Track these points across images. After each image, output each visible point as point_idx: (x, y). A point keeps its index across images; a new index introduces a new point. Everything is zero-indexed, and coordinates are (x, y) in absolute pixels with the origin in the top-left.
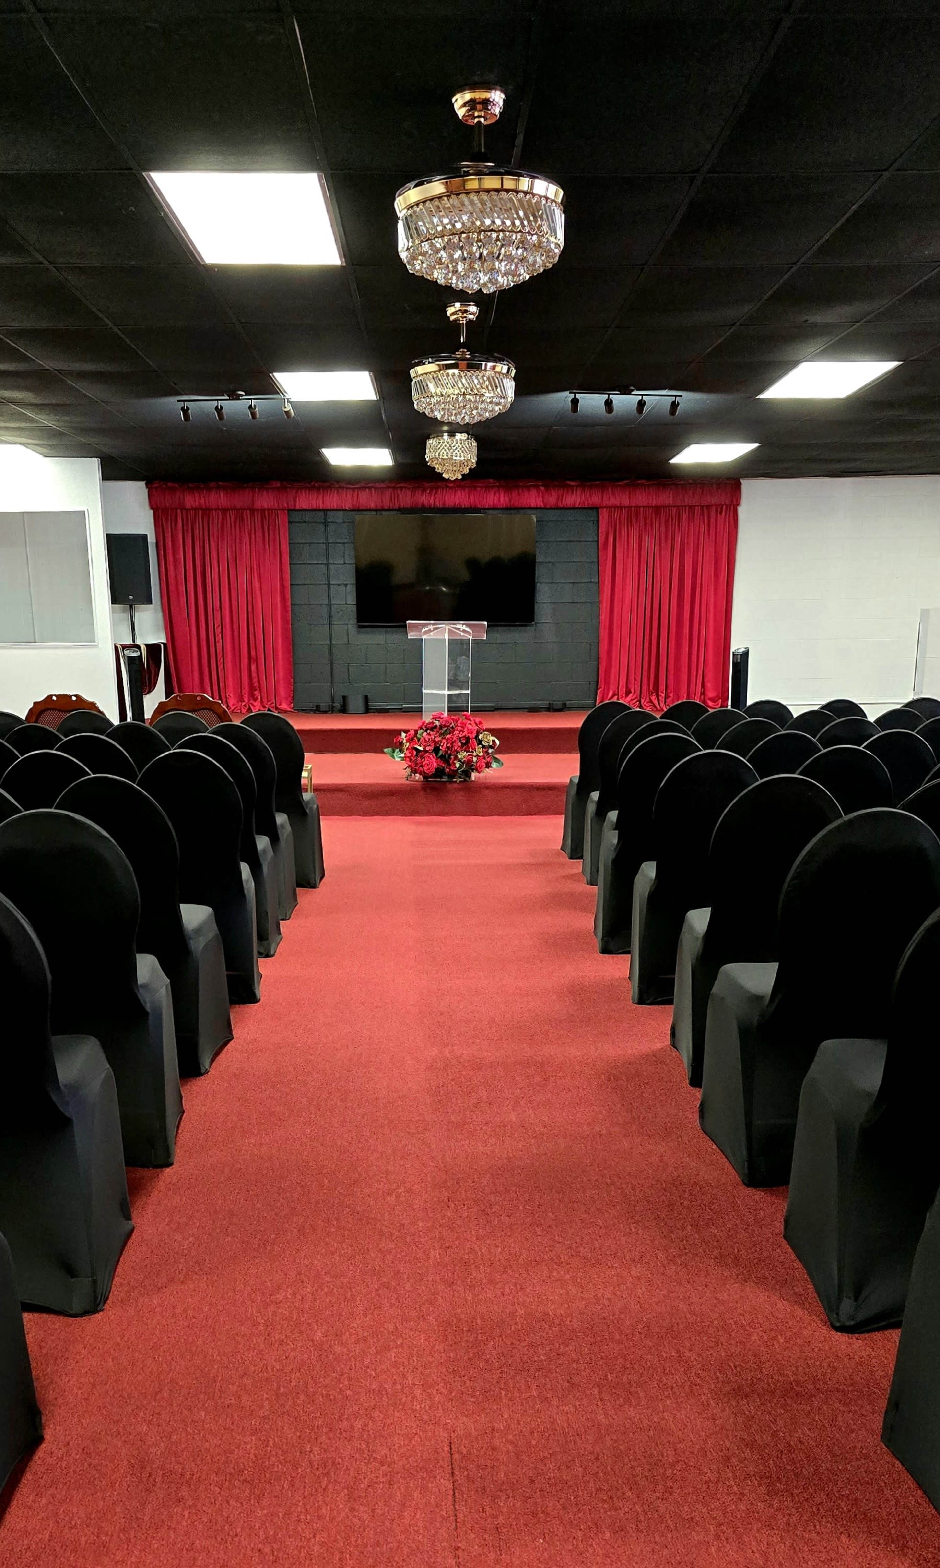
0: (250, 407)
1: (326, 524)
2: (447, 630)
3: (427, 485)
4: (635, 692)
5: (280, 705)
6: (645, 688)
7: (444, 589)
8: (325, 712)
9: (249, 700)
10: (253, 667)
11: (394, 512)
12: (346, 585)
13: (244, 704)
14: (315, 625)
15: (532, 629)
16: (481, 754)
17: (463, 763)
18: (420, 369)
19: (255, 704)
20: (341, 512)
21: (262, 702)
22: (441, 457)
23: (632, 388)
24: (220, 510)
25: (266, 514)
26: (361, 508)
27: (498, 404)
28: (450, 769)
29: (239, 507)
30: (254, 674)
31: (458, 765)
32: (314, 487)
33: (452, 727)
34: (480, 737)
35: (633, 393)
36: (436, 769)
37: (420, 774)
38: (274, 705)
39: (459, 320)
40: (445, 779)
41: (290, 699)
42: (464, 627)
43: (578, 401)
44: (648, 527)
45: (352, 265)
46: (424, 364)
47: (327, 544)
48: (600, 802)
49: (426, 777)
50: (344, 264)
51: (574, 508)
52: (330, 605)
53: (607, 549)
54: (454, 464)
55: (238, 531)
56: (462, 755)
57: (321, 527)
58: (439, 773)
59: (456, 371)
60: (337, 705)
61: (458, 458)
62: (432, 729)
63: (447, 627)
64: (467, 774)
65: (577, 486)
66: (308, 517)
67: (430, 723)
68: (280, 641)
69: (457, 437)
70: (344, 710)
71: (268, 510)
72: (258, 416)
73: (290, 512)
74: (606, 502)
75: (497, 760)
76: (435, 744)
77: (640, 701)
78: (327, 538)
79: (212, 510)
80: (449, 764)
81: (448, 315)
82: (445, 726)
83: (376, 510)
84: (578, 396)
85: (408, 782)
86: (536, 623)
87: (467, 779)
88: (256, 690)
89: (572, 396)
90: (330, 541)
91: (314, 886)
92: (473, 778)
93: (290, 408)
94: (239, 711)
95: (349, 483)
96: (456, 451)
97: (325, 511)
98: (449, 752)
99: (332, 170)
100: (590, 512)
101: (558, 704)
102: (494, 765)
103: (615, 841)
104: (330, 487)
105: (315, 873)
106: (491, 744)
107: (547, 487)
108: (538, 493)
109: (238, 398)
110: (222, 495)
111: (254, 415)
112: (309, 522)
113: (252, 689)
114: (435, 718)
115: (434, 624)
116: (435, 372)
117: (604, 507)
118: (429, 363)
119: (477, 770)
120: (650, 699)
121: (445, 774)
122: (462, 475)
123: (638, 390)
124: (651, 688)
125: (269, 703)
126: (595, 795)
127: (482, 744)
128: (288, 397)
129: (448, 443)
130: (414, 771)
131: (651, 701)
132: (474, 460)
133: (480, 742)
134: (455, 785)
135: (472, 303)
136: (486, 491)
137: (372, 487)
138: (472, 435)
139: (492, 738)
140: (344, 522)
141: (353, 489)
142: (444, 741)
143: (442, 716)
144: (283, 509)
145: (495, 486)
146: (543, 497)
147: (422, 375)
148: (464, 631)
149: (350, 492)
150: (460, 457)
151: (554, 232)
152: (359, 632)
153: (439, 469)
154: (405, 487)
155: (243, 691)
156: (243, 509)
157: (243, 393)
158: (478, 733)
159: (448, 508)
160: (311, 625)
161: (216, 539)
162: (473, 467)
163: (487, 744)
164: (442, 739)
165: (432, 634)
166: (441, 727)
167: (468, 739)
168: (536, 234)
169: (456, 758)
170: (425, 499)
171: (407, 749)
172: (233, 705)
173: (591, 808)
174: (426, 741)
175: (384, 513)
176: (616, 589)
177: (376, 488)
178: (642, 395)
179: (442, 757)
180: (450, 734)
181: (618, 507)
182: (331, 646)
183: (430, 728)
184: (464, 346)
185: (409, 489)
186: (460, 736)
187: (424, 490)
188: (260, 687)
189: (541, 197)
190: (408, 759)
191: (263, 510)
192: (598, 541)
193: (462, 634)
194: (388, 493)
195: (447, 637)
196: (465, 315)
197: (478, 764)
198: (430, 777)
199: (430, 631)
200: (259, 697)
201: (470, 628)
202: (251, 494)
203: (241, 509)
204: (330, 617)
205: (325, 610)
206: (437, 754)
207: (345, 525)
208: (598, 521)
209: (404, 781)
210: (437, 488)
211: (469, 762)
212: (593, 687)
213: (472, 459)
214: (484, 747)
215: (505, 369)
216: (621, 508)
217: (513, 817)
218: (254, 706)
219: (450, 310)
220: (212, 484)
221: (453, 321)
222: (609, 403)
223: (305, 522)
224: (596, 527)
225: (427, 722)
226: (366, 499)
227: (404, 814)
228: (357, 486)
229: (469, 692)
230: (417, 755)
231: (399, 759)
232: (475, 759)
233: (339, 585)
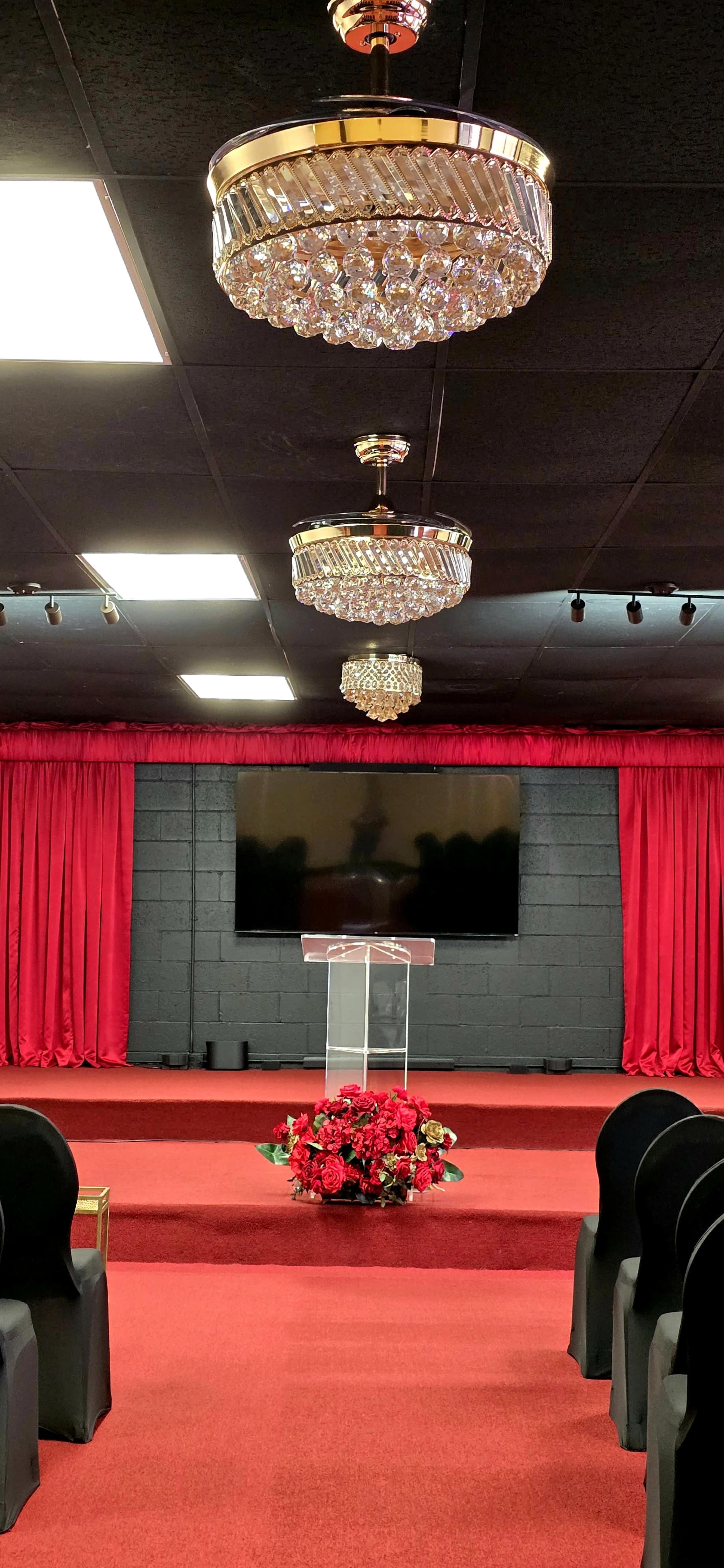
0: (48, 606)
1: (193, 784)
2: (369, 950)
3: (350, 730)
4: (685, 1047)
5: (104, 1055)
6: (701, 1038)
7: (380, 881)
8: (178, 1067)
9: (54, 1047)
10: (66, 996)
11: (298, 769)
12: (221, 873)
13: (45, 1052)
14: (168, 932)
15: (515, 943)
16: (425, 1159)
17: (392, 1174)
18: (306, 536)
19: (64, 1052)
20: (218, 768)
21: (75, 1049)
22: (364, 687)
23: (672, 586)
24: (31, 762)
25: (102, 768)
26: (248, 761)
27: (441, 593)
28: (369, 1184)
29: (59, 758)
30: (66, 1006)
31: (382, 1178)
32: (176, 731)
33: (374, 1112)
34: (423, 1128)
35: (674, 593)
36: (345, 1184)
37: (316, 1191)
38: (94, 1055)
39: (375, 462)
40: (361, 1198)
41: (121, 1046)
42: (397, 947)
43: (583, 604)
44: (697, 797)
45: (184, 364)
46: (313, 528)
47: (193, 811)
48: (641, 1284)
49: (326, 1196)
50: (170, 363)
51: (579, 767)
52: (193, 902)
53: (632, 826)
54: (385, 697)
55: (56, 794)
56: (392, 1160)
57: (186, 788)
58: (350, 1189)
59: (367, 539)
60: (198, 1055)
61: (391, 689)
62: (339, 1115)
63: (369, 946)
64: (400, 1192)
65: (582, 736)
66: (166, 772)
67: (336, 1103)
68: (111, 956)
69: (390, 660)
70: (208, 1064)
71: (105, 762)
72: (61, 619)
73: (138, 766)
74: (628, 759)
75: (452, 1168)
76: (344, 1140)
77: (694, 1061)
78: (193, 804)
79: (18, 761)
80: (368, 1176)
81: (358, 455)
82: (361, 1109)
83: (271, 765)
84: (583, 596)
85: (296, 1204)
86: (520, 936)
87: (400, 1202)
88: (67, 1031)
89: (574, 596)
90: (198, 809)
91: (81, 1441)
92: (411, 1198)
93: (114, 607)
94: (37, 1064)
95: (232, 725)
96: (389, 680)
97: (193, 765)
98: (368, 1154)
99: (119, 172)
100: (604, 773)
101: (559, 1062)
102: (448, 1177)
103: (681, 1406)
104: (202, 732)
105: (85, 1413)
106: (441, 1141)
107: (536, 736)
108: (523, 746)
109: (29, 593)
110: (35, 741)
111: (53, 618)
112: (167, 781)
113: (61, 1028)
114: (344, 1095)
115: (346, 941)
116: (330, 540)
117: (626, 767)
118: (322, 526)
119: (416, 1187)
120: (711, 1058)
121: (360, 1191)
122: (398, 715)
123: (681, 589)
124: (712, 1041)
125: (86, 1052)
126: (631, 1267)
127: (425, 1141)
128: (112, 593)
129: (375, 667)
130: (307, 1186)
131: (713, 1063)
132: (417, 692)
133: (423, 1138)
134: (377, 1213)
135: (397, 436)
136: (441, 740)
137: (266, 732)
138: (414, 657)
139: (442, 1131)
140: (221, 781)
141: (237, 735)
142: (359, 1135)
143: (357, 1092)
144: (128, 763)
145: (455, 734)
146: (530, 751)
147: (309, 545)
148: (397, 952)
149: (232, 738)
150: (395, 688)
151: (529, 225)
152: (238, 943)
153: (362, 706)
154: (317, 733)
155: (46, 1032)
156: (66, 761)
157: (38, 586)
158: (419, 1122)
159: (383, 764)
160: (161, 932)
161: (21, 805)
162: (415, 704)
163: (434, 1142)
164: (357, 1131)
165: (343, 955)
166: (355, 1111)
167: (401, 1132)
168: (492, 227)
169: (380, 1164)
170: (348, 750)
171: (295, 1146)
172: (28, 1054)
173: (625, 1294)
174: (327, 1135)
175: (283, 769)
176: (649, 888)
177: (271, 734)
178: (689, 597)
179: (356, 1162)
180: (370, 1122)
181: (648, 767)
182: (193, 962)
183: (337, 1111)
184: (384, 500)
185: (323, 735)
186: (388, 1127)
187: (347, 738)
188: (73, 1026)
189: (502, 161)
190: (296, 1164)
191: (97, 763)
192: (618, 815)
193: (394, 957)
194: (290, 741)
195: (368, 962)
196: (385, 453)
197: (419, 1176)
198: (334, 1196)
199: (339, 951)
200: (72, 1042)
201: (408, 949)
202: (80, 740)
203: (62, 761)
204: (194, 920)
205: (186, 907)
206: (346, 1156)
207: (221, 786)
208: (617, 786)
209: (288, 1202)
210: (366, 735)
211: (402, 1173)
212: (616, 1036)
213: (416, 691)
214: (428, 1146)
215: (455, 537)
216: (654, 768)
217: (480, 1272)
218: (61, 1056)
219: (361, 446)
220: (22, 725)
221: (366, 463)
222: (634, 609)
223: (161, 780)
224: (613, 796)
225: (332, 1100)
226: (253, 748)
227: (286, 1261)
228: (243, 730)
229: (406, 1050)
230: (311, 1158)
231: (281, 1163)
232: (412, 1167)
233: (210, 872)
